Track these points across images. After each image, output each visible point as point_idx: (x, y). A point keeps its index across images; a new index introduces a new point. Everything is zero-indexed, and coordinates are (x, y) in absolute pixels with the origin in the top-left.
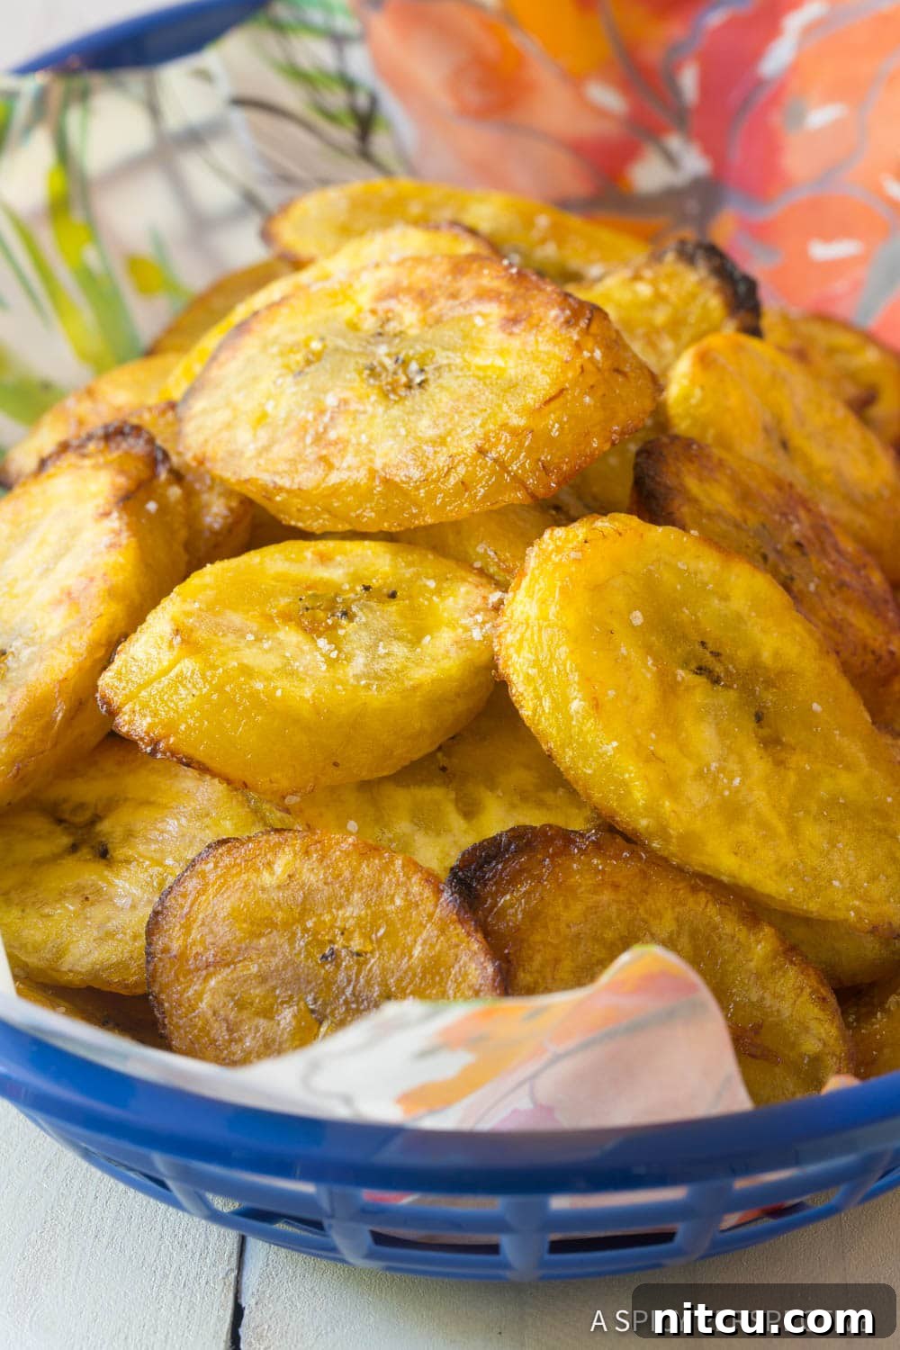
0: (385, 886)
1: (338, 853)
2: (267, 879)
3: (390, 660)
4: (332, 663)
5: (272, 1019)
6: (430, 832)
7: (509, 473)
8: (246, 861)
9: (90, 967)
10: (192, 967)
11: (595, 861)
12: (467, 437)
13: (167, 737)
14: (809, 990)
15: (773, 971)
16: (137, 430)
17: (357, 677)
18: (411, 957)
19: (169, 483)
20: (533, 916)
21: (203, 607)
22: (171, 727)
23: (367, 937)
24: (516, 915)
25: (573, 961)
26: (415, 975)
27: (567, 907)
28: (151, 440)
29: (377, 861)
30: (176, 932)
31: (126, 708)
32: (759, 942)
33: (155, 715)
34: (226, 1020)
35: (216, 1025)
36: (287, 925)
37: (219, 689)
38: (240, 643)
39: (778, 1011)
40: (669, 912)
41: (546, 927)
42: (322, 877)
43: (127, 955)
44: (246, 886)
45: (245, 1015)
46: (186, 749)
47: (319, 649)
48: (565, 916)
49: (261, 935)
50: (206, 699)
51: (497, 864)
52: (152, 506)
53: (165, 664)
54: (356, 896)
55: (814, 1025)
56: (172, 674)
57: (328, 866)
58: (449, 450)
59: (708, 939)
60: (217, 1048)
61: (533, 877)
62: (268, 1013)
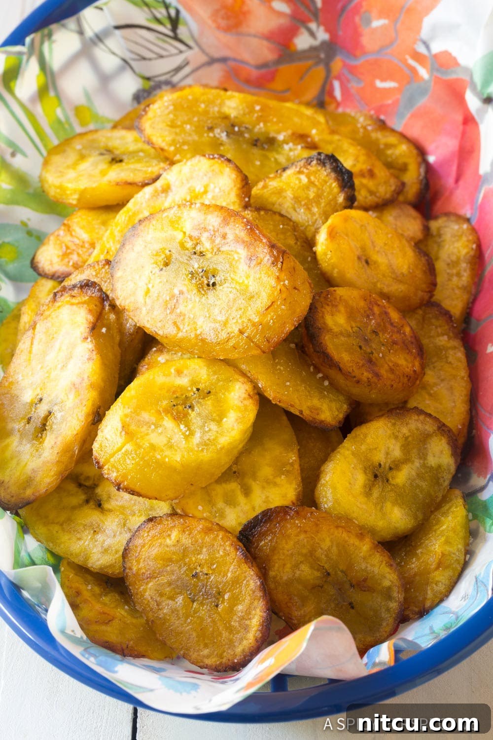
0: (215, 546)
1: (196, 532)
2: (168, 542)
3: (210, 434)
4: (187, 438)
5: (174, 600)
6: (231, 506)
7: (253, 342)
8: (160, 534)
9: (99, 567)
10: (141, 578)
11: (297, 522)
12: (234, 323)
13: (123, 482)
14: (385, 562)
15: (370, 556)
16: (94, 284)
17: (198, 445)
18: (227, 576)
19: (110, 311)
20: (274, 549)
21: (132, 410)
22: (125, 476)
23: (209, 567)
24: (267, 549)
25: (290, 564)
26: (229, 584)
27: (287, 543)
28: (101, 290)
29: (212, 535)
30: (134, 563)
31: (106, 467)
32: (364, 545)
33: (118, 471)
34: (156, 601)
35: (152, 603)
36: (177, 561)
37: (143, 458)
38: (148, 430)
39: (373, 571)
40: (328, 538)
41: (279, 552)
42: (190, 542)
43: (114, 561)
44: (161, 544)
45: (163, 599)
46: (132, 486)
47: (181, 430)
48: (287, 547)
49: (168, 566)
50: (138, 464)
51: (258, 528)
52: (104, 330)
53: (120, 444)
54: (205, 550)
55: (388, 576)
56: (123, 450)
57: (193, 537)
58: (228, 330)
59: (344, 546)
60: (153, 612)
61: (272, 533)
62: (172, 598)
